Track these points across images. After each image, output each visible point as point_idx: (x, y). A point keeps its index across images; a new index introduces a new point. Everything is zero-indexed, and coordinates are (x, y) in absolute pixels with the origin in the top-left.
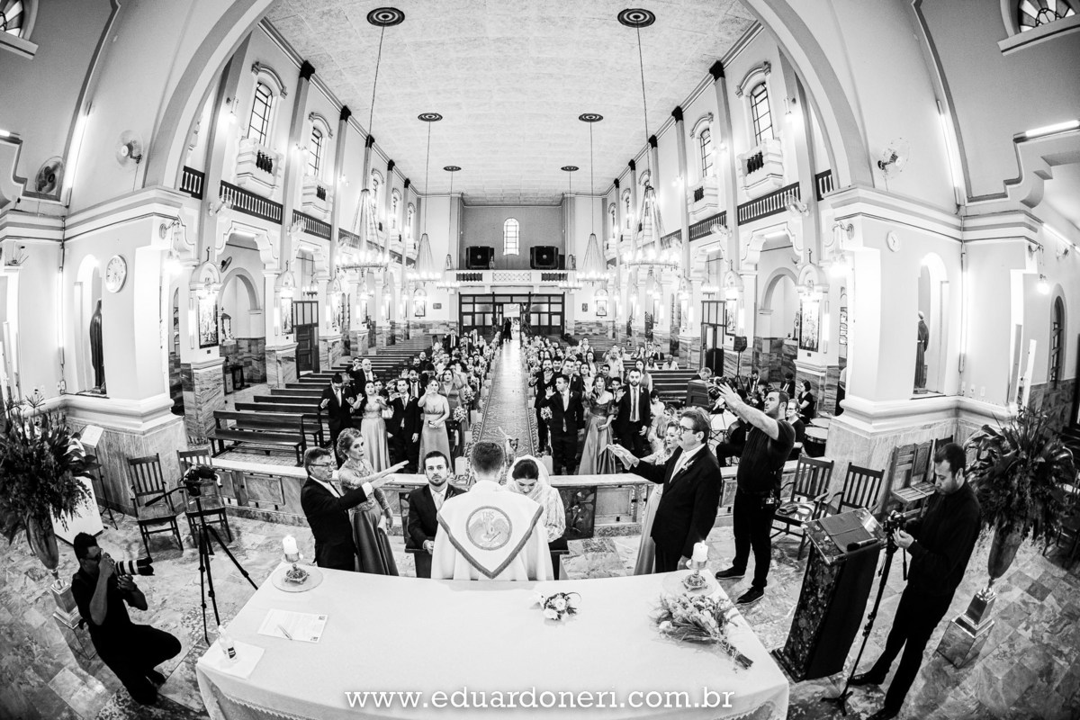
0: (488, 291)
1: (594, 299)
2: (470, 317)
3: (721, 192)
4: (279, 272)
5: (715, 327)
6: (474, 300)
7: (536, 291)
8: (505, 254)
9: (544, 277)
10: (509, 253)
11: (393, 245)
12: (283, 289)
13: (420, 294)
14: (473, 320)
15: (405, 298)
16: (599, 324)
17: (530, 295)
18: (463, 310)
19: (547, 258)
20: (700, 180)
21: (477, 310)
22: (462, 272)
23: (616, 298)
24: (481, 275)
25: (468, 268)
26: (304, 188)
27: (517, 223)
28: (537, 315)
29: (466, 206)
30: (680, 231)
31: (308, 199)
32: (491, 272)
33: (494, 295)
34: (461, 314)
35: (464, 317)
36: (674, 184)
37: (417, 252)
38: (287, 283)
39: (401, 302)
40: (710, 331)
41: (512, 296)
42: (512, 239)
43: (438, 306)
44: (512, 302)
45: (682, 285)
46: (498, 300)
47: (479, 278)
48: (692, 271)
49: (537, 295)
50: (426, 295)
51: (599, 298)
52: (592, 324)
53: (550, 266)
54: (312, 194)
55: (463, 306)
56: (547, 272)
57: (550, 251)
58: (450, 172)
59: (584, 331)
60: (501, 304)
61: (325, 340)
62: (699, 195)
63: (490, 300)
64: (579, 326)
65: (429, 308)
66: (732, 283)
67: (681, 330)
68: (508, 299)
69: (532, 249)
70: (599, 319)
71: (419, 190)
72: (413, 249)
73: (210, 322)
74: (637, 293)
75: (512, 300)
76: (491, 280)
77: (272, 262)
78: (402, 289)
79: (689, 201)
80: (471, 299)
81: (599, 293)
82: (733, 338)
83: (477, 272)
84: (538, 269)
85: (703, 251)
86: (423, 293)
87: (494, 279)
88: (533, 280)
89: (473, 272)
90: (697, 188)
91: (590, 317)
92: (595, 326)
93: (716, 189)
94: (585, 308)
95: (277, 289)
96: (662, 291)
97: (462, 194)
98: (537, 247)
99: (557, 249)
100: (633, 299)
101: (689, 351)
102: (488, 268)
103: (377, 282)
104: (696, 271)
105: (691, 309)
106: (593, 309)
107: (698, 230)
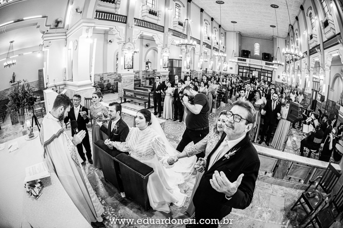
0: (248, 65)
1: (282, 74)
2: (242, 74)
3: (318, 36)
4: (163, 48)
5: (316, 91)
6: (243, 68)
7: (263, 68)
8: (255, 54)
9: (266, 64)
10: (256, 54)
11: (214, 45)
12: (164, 53)
13: (226, 63)
14: (243, 75)
15: (220, 64)
16: (283, 84)
17: (261, 69)
18: (240, 71)
19: (267, 57)
20: (311, 32)
21: (244, 72)
22: (240, 58)
23: (288, 75)
24: (246, 60)
25: (242, 57)
26: (174, 22)
27: (259, 45)
28: (263, 77)
29: (241, 37)
30: (307, 52)
31: (175, 25)
32: (249, 59)
33: (250, 67)
34: (239, 72)
35: (240, 73)
36: (304, 33)
37: (224, 49)
38: (166, 52)
39: (218, 65)
40: (315, 93)
41: (256, 68)
42: (257, 49)
43: (231, 68)
44: (255, 71)
45: (307, 72)
46: (251, 69)
47: (245, 60)
48: (310, 67)
49: (263, 70)
50: (228, 64)
51: (284, 74)
52: (280, 83)
53: (269, 60)
54: (177, 24)
55: (240, 69)
56: (267, 62)
57: (268, 55)
58: (233, 23)
59: (278, 85)
60: (252, 71)
61: (183, 72)
62: (311, 37)
63: (249, 69)
64: (277, 83)
65: (228, 69)
66: (322, 73)
67: (305, 90)
68: (254, 70)
69: (263, 53)
70: (283, 82)
71: (225, 29)
72: (223, 48)
73: (130, 61)
74: (294, 74)
75: (256, 70)
76: (249, 62)
77: (160, 44)
78: (218, 61)
79: (309, 39)
80: (242, 68)
81: (283, 73)
82: (320, 95)
83: (244, 58)
84: (264, 60)
85: (314, 59)
86: (227, 63)
87: (250, 62)
88: (262, 64)
89: (243, 58)
90: (311, 35)
91: (280, 81)
92: (281, 84)
93: (316, 35)
94: (279, 77)
95: (162, 53)
96: (301, 74)
97: (240, 32)
98: (264, 53)
99: (271, 55)
100: (293, 76)
101: (307, 98)
102: (248, 58)
103: (208, 57)
104: (311, 67)
105: (309, 82)
106: (281, 78)
107: (312, 52)
